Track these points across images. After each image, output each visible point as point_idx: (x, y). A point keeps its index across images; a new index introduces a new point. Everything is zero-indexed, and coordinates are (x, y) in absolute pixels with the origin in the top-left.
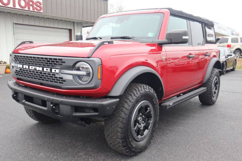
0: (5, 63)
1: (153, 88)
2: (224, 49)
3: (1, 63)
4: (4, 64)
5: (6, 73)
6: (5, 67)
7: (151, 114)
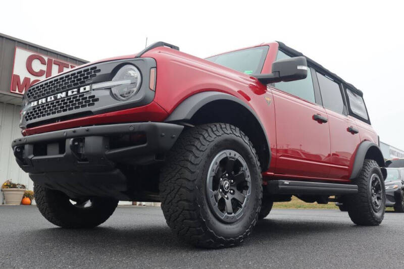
0: (24, 187)
1: (248, 137)
2: (398, 170)
3: (18, 186)
4: (21, 188)
5: (22, 203)
6: (23, 193)
7: (246, 181)
